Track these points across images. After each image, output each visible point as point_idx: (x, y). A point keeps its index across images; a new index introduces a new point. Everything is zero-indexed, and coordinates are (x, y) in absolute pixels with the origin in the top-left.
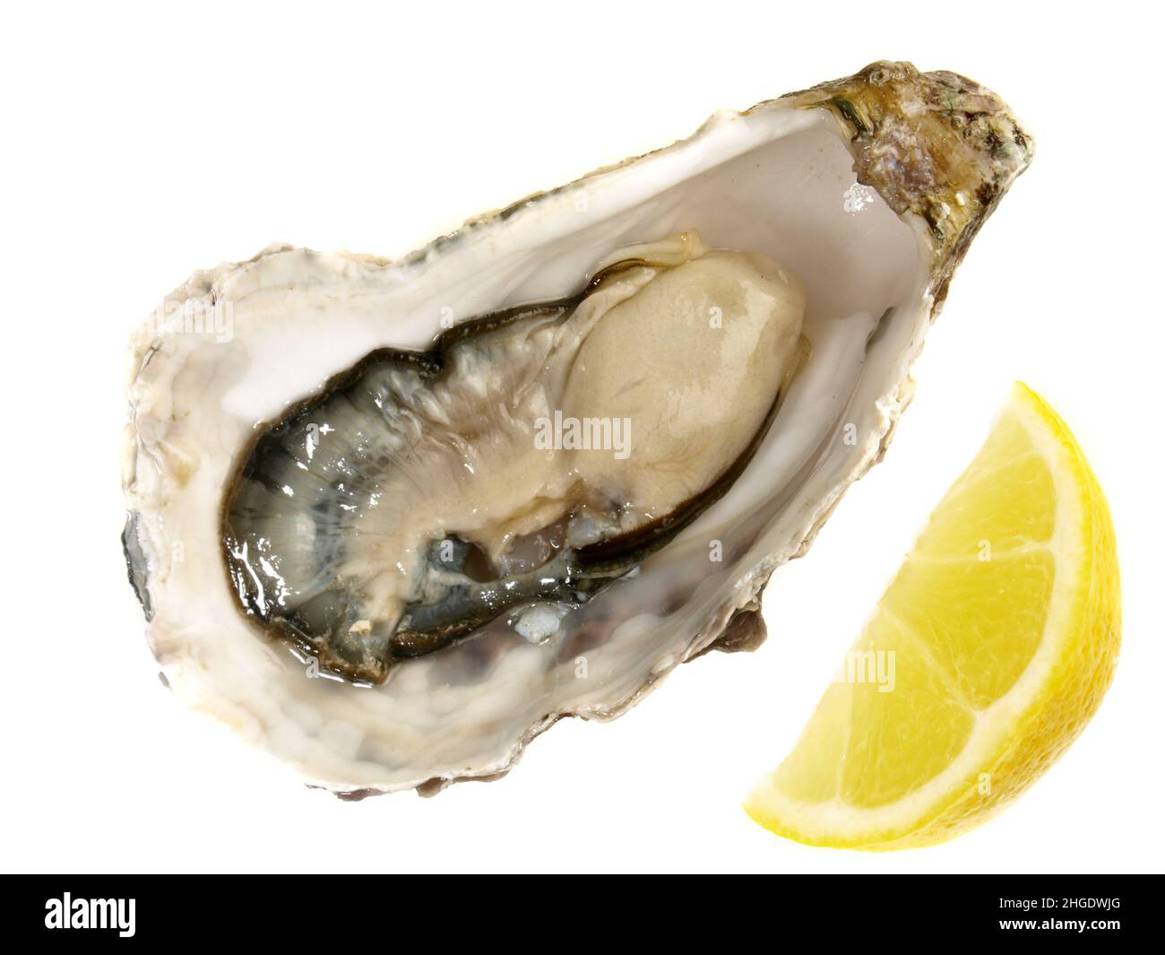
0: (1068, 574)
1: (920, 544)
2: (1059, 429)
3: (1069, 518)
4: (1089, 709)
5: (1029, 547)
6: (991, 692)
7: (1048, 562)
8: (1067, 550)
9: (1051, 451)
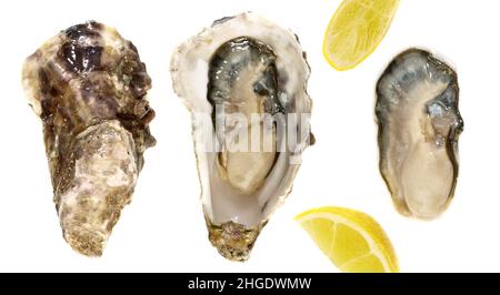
0: (343, 221)
1: (326, 254)
2: (308, 213)
3: (331, 217)
4: (378, 225)
5: (335, 228)
6: (367, 247)
7: (340, 225)
8: (338, 219)
9: (312, 216)
